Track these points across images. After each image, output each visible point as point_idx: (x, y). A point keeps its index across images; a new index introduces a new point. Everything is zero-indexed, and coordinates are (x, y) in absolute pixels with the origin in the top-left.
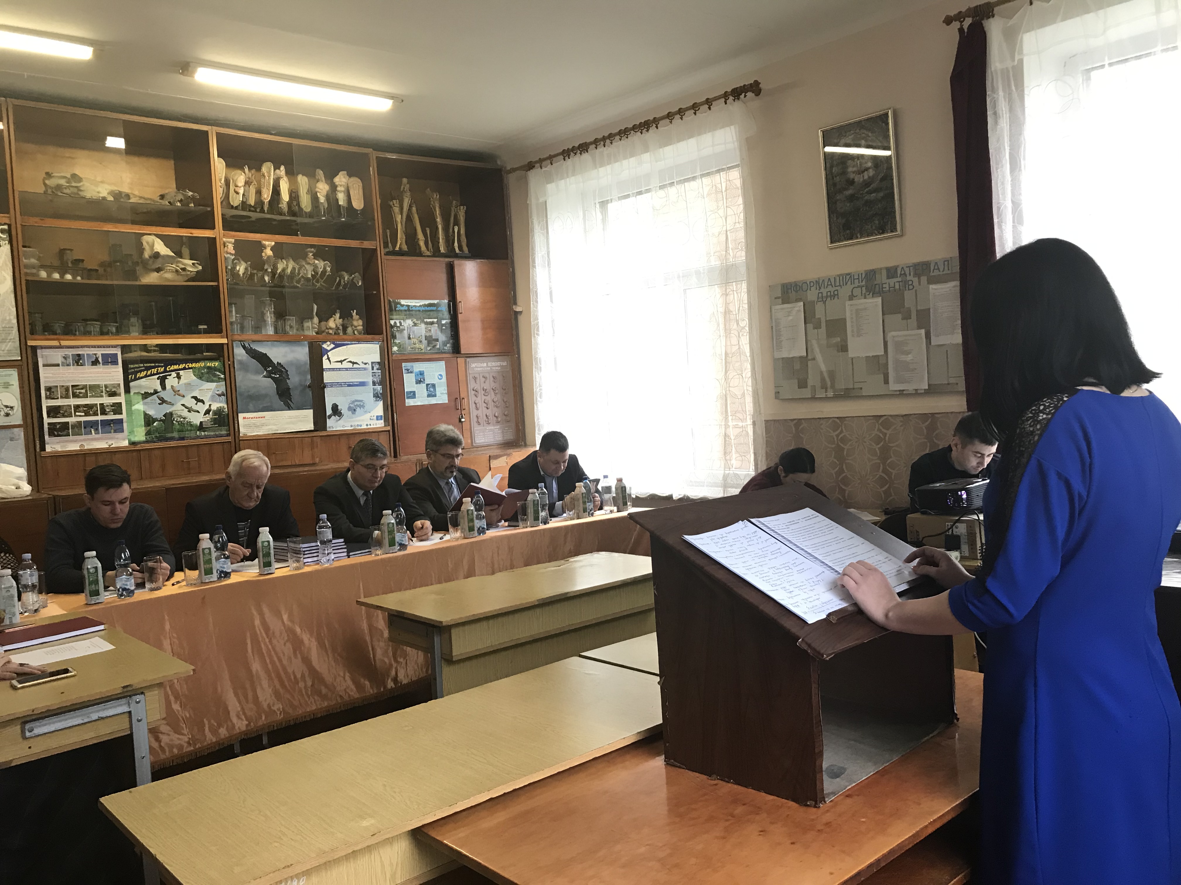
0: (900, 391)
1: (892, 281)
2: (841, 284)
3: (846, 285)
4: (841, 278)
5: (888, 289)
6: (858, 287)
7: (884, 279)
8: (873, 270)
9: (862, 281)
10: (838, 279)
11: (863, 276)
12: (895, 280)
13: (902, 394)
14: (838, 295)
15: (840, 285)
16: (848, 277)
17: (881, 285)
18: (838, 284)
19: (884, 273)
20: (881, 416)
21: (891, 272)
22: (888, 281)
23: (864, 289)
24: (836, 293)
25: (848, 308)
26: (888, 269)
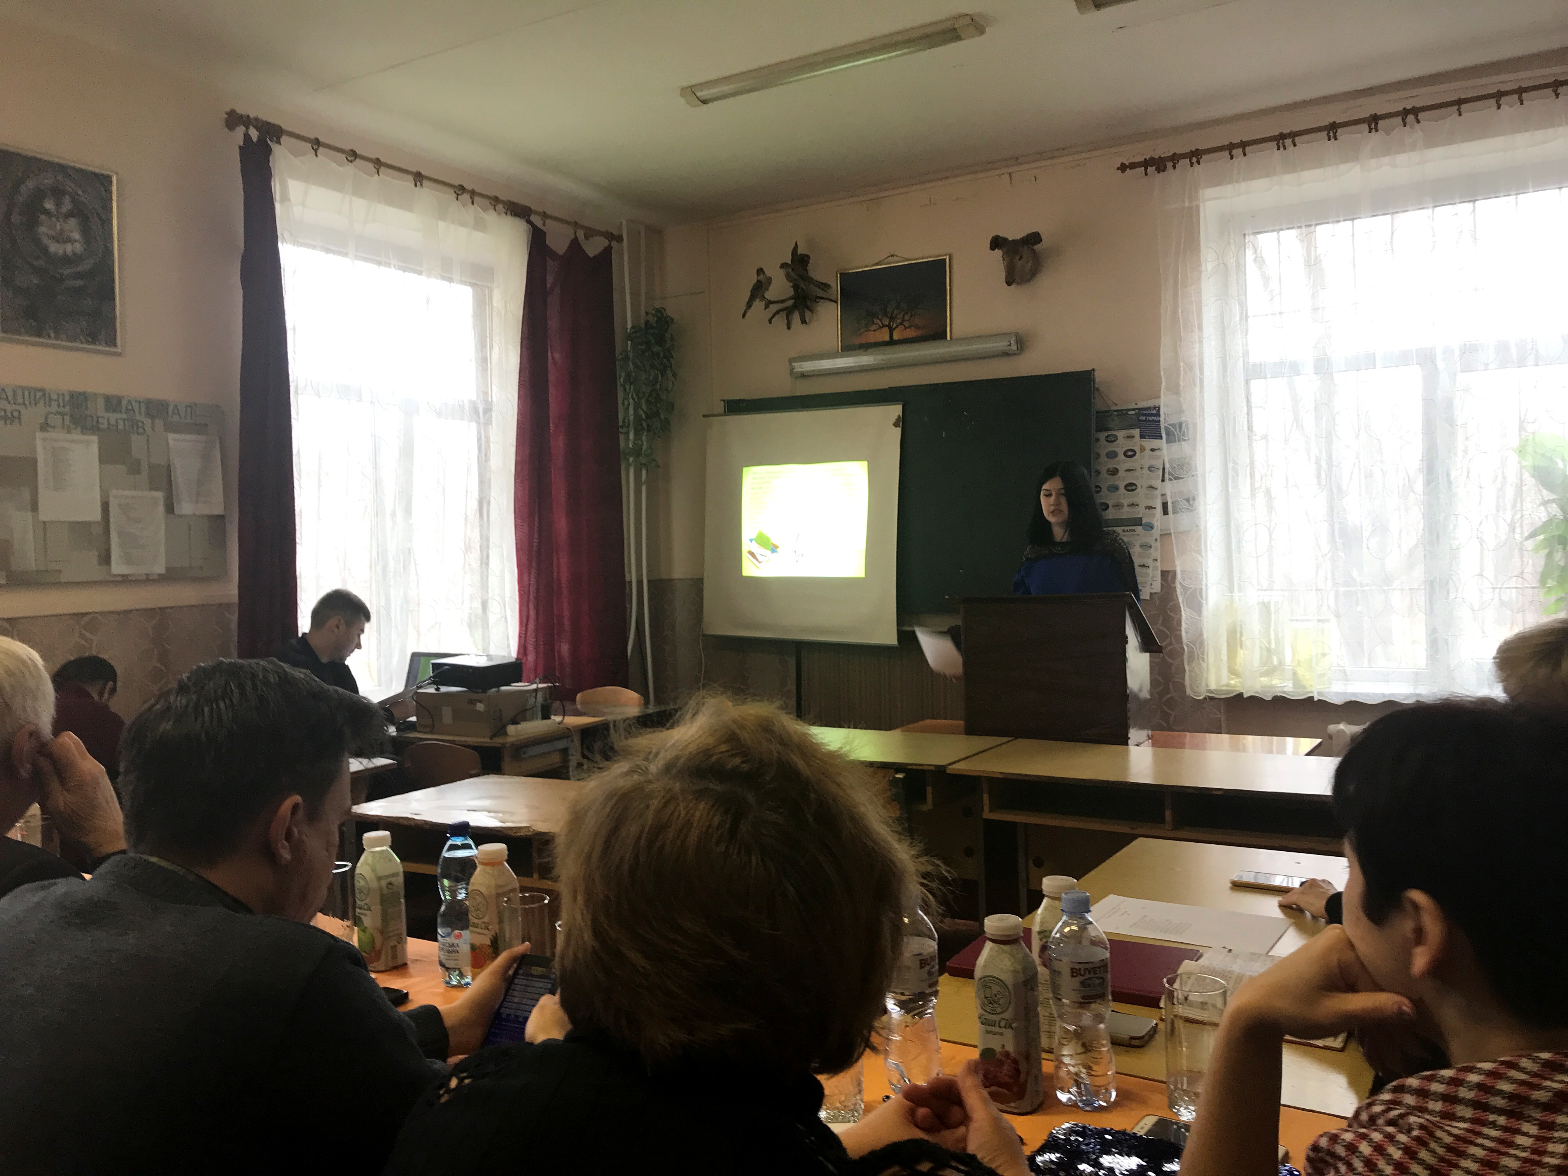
0: (123, 576)
1: (113, 417)
2: (27, 403)
3: (36, 404)
4: (26, 393)
5: (105, 426)
6: (58, 413)
7: (101, 412)
8: (84, 393)
9: (64, 407)
10: (20, 392)
11: (67, 398)
12: (119, 416)
13: (125, 580)
14: (19, 418)
15: (24, 404)
16: (39, 394)
17: (95, 419)
18: (20, 400)
19: (101, 402)
20: (87, 614)
21: (113, 403)
22: (106, 415)
23: (67, 418)
24: (16, 414)
25: (39, 444)
26: (108, 399)
